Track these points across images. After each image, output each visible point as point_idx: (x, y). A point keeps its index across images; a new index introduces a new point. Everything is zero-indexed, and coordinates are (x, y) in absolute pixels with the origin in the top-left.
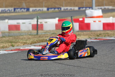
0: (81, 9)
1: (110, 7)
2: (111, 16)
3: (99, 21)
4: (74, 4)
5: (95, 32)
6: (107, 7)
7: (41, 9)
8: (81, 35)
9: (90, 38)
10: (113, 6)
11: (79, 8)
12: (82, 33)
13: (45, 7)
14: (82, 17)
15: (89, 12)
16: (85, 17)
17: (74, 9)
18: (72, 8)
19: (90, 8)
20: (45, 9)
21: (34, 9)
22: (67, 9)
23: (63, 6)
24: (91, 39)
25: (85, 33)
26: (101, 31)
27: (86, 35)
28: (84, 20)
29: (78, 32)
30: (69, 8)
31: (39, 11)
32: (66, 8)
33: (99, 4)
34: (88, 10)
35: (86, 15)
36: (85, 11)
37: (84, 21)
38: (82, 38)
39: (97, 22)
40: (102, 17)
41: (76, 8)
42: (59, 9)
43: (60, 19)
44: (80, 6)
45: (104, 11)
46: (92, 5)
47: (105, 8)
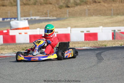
0: (6, 20)
1: (37, 18)
2: (38, 28)
3: (25, 33)
5: (20, 45)
6: (33, 18)
8: (4, 49)
9: (14, 52)
10: (40, 17)
11: (3, 19)
12: (6, 47)
14: (6, 28)
15: (13, 23)
16: (10, 28)
19: (15, 19)
25: (9, 46)
27: (11, 49)
28: (8, 32)
29: (2, 45)
33: (25, 15)
34: (13, 21)
35: (11, 27)
36: (10, 21)
37: (9, 34)
38: (6, 52)
39: (23, 34)
40: (28, 28)
44: (4, 17)
45: (30, 22)
46: (17, 16)
47: (32, 19)
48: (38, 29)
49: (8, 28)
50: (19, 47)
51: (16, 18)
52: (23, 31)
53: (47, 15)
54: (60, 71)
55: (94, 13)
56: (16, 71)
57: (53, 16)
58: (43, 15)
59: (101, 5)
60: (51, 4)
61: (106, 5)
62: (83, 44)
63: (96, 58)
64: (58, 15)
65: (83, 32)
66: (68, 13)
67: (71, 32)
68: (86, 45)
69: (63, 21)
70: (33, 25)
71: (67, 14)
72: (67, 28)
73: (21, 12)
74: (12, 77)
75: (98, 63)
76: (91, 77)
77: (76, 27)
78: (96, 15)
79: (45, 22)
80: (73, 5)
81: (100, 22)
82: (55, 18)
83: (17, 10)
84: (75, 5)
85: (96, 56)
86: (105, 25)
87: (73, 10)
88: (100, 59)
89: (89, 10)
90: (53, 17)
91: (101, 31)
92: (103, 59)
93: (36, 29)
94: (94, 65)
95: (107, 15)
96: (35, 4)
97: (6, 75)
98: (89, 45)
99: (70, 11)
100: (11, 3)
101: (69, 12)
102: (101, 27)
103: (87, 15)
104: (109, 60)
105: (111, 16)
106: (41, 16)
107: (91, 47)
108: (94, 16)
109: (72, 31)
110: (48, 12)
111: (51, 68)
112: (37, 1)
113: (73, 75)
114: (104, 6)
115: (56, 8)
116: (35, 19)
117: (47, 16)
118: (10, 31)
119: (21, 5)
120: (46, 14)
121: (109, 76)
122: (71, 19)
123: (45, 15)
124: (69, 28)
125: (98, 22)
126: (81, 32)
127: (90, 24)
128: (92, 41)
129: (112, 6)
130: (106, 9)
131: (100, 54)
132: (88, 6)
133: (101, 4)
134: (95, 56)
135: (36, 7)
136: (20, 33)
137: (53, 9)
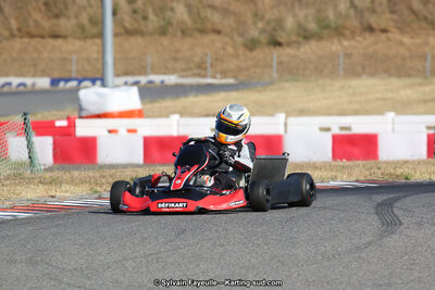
0: (62, 84)
1: (172, 79)
2: (174, 113)
3: (130, 131)
4: (35, 65)
5: (114, 171)
6: (157, 79)
8: (61, 183)
9: (96, 192)
10: (182, 77)
11: (54, 82)
12: (67, 176)
14: (65, 114)
15: (90, 95)
16: (76, 114)
17: (33, 85)
18: (29, 81)
19: (94, 81)
22: (9, 84)
24: (99, 198)
25: (76, 173)
26: (138, 166)
27: (82, 182)
28: (72, 125)
29: (49, 169)
30: (15, 81)
32: (2, 80)
33: (127, 69)
34: (86, 87)
35: (81, 109)
36: (76, 91)
37: (75, 131)
38: (66, 192)
39: (123, 132)
40: (139, 114)
41: (44, 83)
44: (57, 75)
45: (147, 93)
46: (103, 70)
47: (151, 82)
48: (176, 117)
49: (71, 111)
51: (98, 79)
52: (122, 124)
53: (206, 69)
54: (254, 261)
55: (364, 67)
56: (101, 258)
57: (224, 74)
58: (191, 69)
59: (389, 39)
60: (219, 32)
61: (406, 40)
62: (332, 170)
63: (376, 218)
64: (240, 70)
65: (328, 130)
66: (275, 65)
67: (286, 131)
68: (339, 174)
69: (260, 91)
70: (157, 105)
71: (271, 67)
72: (272, 115)
73: (115, 59)
74: (89, 278)
75: (382, 236)
76: (359, 282)
77: (302, 112)
78: (373, 75)
79: (196, 96)
80: (294, 38)
81: (385, 99)
82: (231, 81)
83: (103, 52)
84: (301, 40)
85: (377, 213)
86: (403, 107)
87: (294, 56)
88: (390, 224)
89: (348, 56)
90: (225, 77)
91: (390, 129)
92: (401, 224)
93: (168, 116)
94: (369, 244)
95: (409, 76)
96: (163, 32)
97: (70, 270)
98: (350, 174)
99: (284, 58)
100: (82, 28)
101: (280, 63)
102: (391, 115)
103: (341, 72)
104: (420, 224)
105: (426, 78)
106: (183, 72)
107: (357, 181)
108: (364, 76)
109: (289, 127)
110: (209, 60)
111: (222, 249)
112: (170, 24)
113: (299, 275)
114: (401, 43)
115: (234, 47)
116: (162, 82)
117: (203, 72)
118: (79, 122)
119: (116, 35)
120: (200, 69)
121: (419, 282)
122: (287, 85)
123: (196, 71)
124: (281, 117)
125: (378, 99)
126: (322, 129)
127: (350, 103)
128: (360, 163)
129: (427, 44)
130: (407, 54)
131: (389, 204)
132: (346, 43)
133: (390, 35)
134: (373, 211)
135: (165, 41)
136: (110, 132)
137: (224, 49)
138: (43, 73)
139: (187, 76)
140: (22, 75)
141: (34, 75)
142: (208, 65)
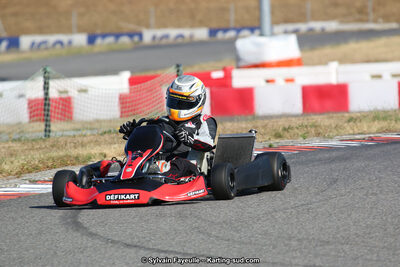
0: (220, 35)
1: (332, 26)
2: (333, 60)
3: (288, 80)
4: (193, 17)
6: (317, 25)
7: (64, 38)
10: (342, 22)
11: (213, 33)
13: (80, 30)
14: (221, 65)
15: (247, 45)
16: (233, 64)
17: (191, 36)
18: (186, 32)
19: (252, 30)
20: (80, 39)
21: (38, 39)
22: (166, 36)
23: (148, 26)
25: (228, 125)
28: (228, 76)
30: (173, 33)
31: (58, 46)
32: (159, 33)
33: (286, 15)
34: (244, 37)
35: (238, 59)
36: (232, 41)
37: (231, 82)
39: (280, 82)
40: (296, 63)
41: (202, 34)
42: (136, 38)
43: (138, 74)
44: (214, 25)
45: (307, 41)
46: (260, 19)
48: (334, 65)
49: (228, 62)
50: (265, 127)
51: (255, 28)
52: (279, 73)
53: (367, 14)
56: (250, 210)
57: (387, 18)
73: (273, 6)
74: (237, 231)
79: (357, 42)
82: (394, 25)
90: (388, 21)
93: (326, 63)
97: (219, 223)
106: (343, 18)
110: (370, 5)
116: (323, 29)
117: (364, 17)
118: (235, 73)
120: (362, 14)
123: (358, 16)
136: (267, 82)
138: (201, 24)
139: (348, 22)
140: (179, 26)
141: (192, 26)
142: (369, 10)
